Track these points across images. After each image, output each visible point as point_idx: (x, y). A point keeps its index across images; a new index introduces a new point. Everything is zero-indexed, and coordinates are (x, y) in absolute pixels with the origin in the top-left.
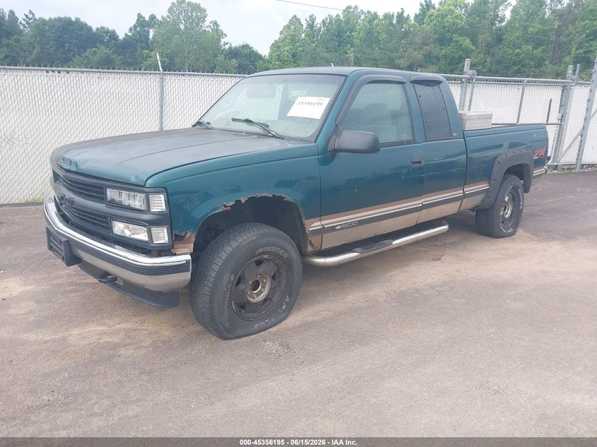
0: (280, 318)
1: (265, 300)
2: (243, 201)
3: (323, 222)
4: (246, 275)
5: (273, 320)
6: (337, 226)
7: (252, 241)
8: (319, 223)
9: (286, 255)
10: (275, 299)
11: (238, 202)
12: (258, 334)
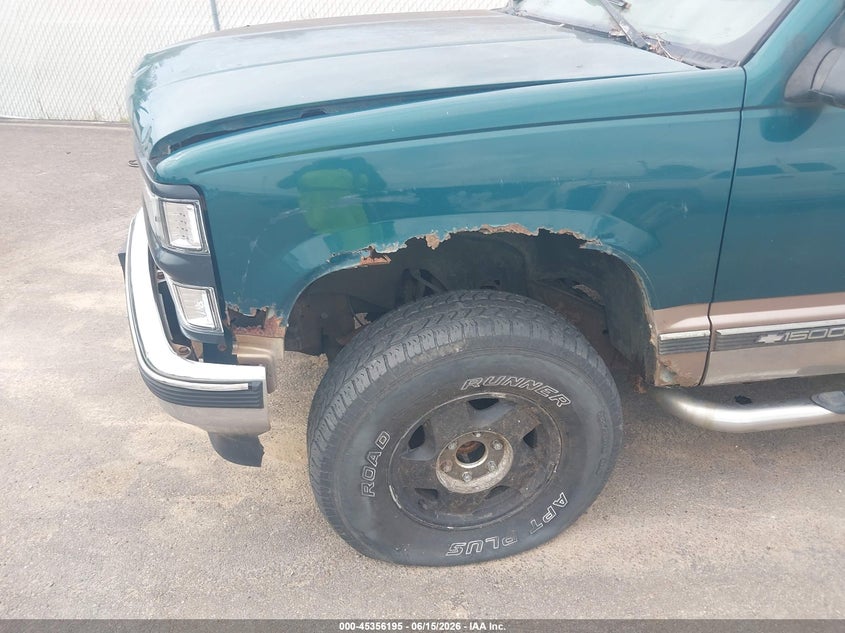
0: (532, 539)
1: (497, 489)
2: (433, 242)
3: (717, 319)
4: (436, 431)
5: (509, 542)
6: (766, 334)
7: (449, 355)
8: (703, 321)
9: (563, 401)
10: (525, 491)
11: (417, 245)
12: (456, 569)
